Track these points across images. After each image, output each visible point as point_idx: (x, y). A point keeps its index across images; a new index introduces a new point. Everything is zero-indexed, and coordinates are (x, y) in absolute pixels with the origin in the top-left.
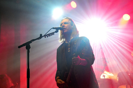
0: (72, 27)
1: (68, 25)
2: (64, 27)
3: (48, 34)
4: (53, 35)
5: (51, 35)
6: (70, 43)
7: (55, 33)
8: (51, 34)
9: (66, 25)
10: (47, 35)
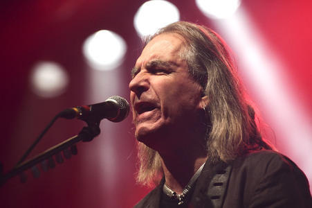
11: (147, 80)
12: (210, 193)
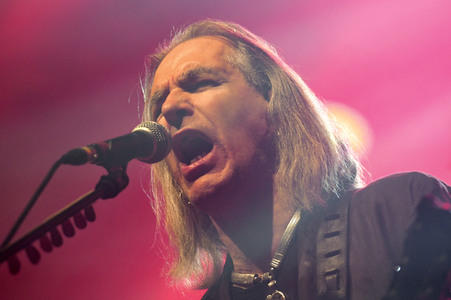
0: (270, 105)
1: (221, 91)
2: (189, 124)
3: (38, 234)
4: (82, 225)
5: (70, 233)
6: (277, 273)
7: (99, 206)
8: (62, 218)
9: (204, 98)
10: (25, 243)
11: (187, 101)
12: (321, 249)
